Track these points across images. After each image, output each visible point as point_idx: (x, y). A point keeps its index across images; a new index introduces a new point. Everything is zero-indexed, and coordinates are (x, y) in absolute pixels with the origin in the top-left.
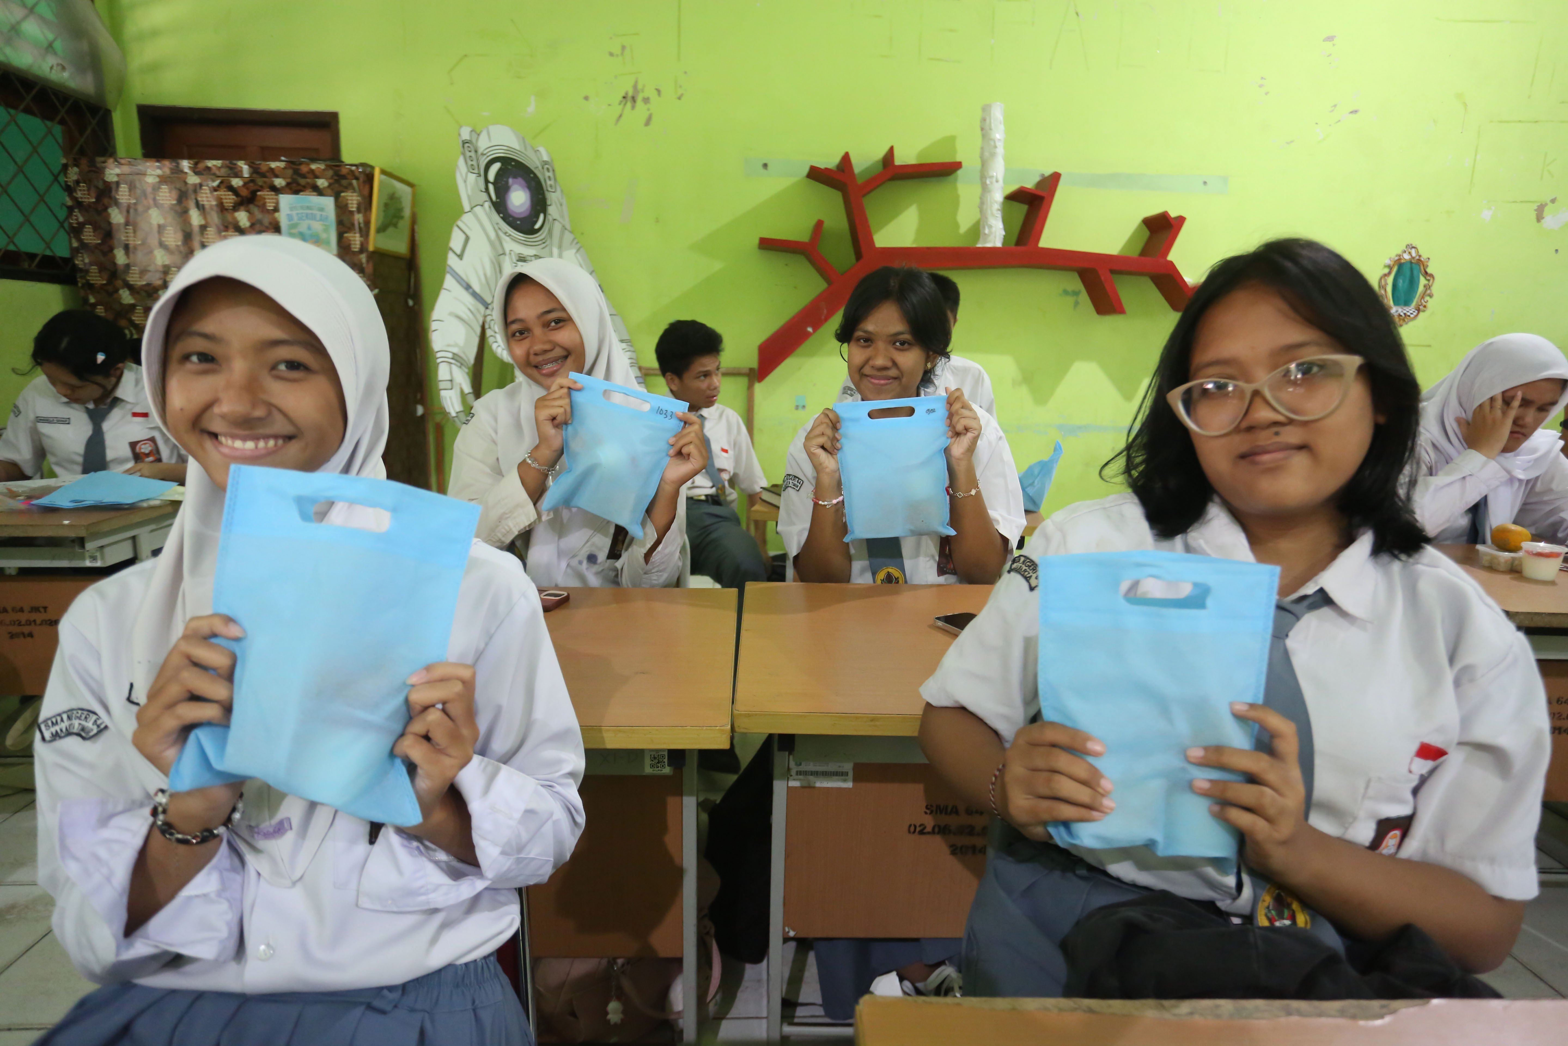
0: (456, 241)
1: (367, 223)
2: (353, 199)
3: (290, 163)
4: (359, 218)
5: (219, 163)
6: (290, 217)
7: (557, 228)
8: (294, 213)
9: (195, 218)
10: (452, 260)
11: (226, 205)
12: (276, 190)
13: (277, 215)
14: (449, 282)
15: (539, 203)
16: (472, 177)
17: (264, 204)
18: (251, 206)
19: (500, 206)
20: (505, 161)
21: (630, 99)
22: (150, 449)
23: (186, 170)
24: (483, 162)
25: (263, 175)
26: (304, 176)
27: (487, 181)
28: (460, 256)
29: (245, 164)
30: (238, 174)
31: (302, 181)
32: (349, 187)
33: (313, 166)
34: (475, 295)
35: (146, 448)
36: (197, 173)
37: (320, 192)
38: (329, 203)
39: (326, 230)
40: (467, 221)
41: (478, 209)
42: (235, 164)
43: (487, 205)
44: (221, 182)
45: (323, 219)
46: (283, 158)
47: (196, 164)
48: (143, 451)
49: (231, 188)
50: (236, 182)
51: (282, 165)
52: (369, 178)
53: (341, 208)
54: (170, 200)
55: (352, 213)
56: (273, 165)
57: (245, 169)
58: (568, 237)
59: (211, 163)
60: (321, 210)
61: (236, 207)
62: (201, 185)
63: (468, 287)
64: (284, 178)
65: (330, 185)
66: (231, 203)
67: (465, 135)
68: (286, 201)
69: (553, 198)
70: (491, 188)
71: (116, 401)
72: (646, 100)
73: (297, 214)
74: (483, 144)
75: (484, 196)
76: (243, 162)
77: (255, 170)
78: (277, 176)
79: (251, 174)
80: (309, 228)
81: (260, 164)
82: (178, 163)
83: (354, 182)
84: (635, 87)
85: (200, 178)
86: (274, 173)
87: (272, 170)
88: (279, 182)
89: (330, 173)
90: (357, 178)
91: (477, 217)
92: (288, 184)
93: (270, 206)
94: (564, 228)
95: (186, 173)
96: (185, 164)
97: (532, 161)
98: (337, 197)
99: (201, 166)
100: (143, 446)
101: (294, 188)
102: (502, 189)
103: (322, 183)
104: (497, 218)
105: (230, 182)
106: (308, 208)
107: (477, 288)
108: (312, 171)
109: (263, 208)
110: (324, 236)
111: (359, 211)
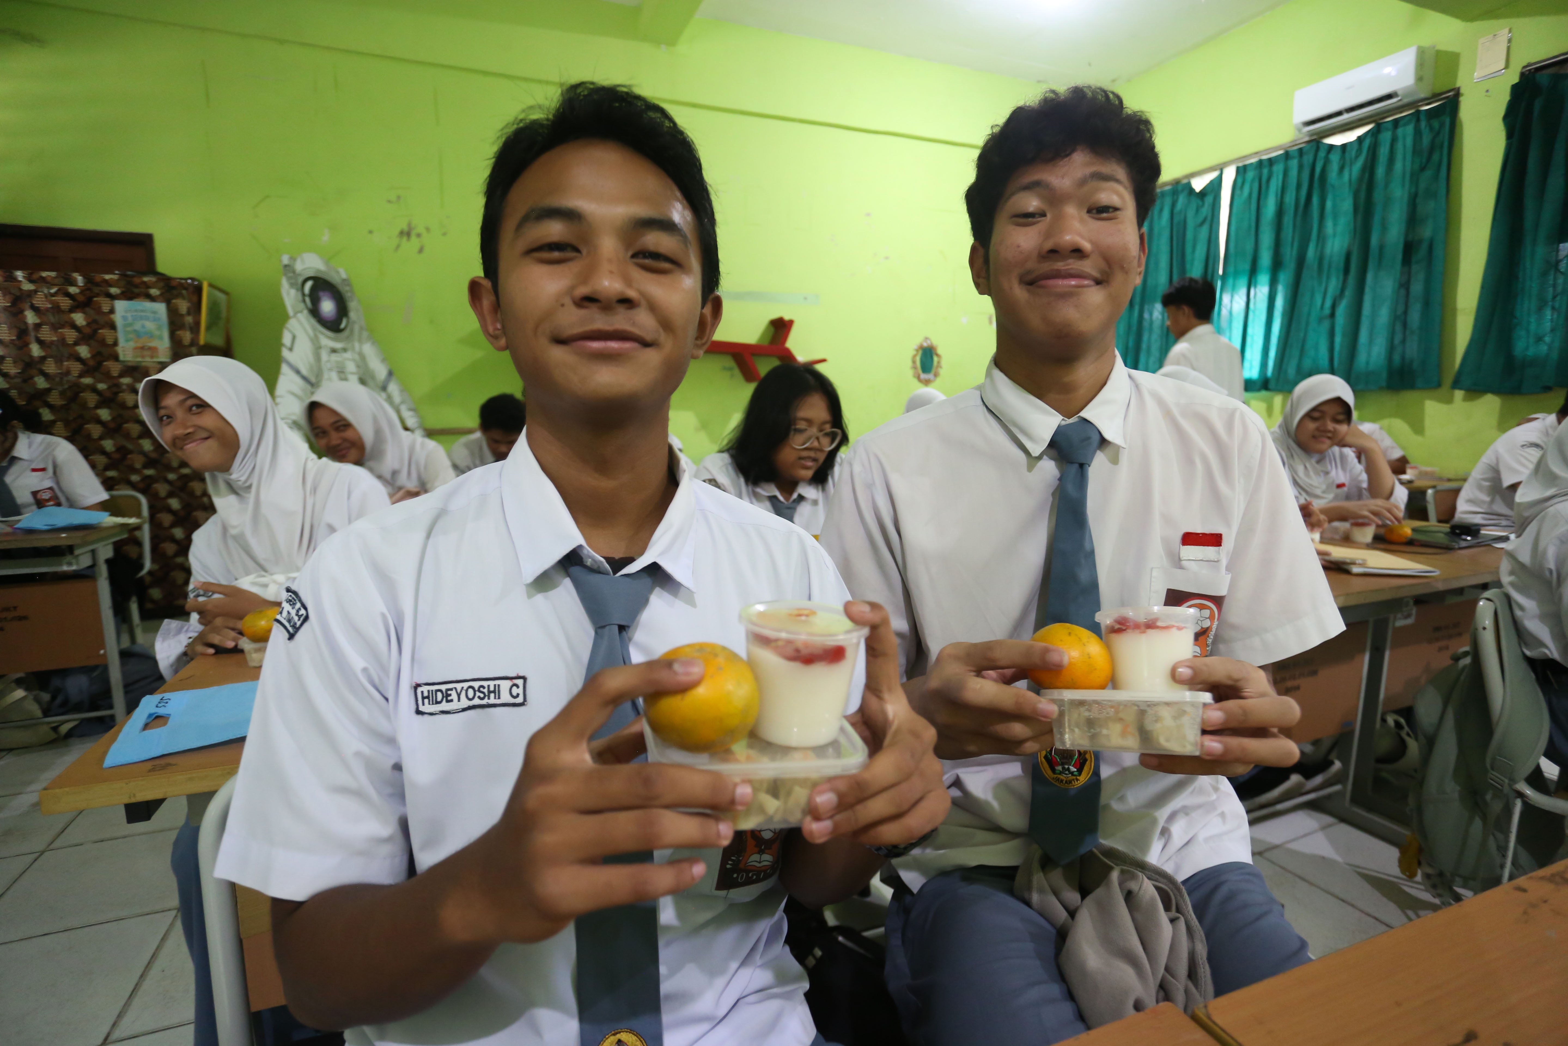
0: (287, 339)
1: (197, 324)
2: (183, 305)
3: (123, 276)
4: (189, 319)
5: (53, 274)
6: (124, 318)
7: (356, 328)
8: (129, 315)
9: (31, 318)
10: (285, 353)
11: (62, 307)
12: (113, 297)
13: (112, 316)
14: (285, 368)
15: (342, 310)
16: (293, 292)
17: (100, 308)
18: (88, 310)
19: (315, 312)
20: (315, 279)
21: (406, 234)
22: (50, 495)
23: (20, 279)
24: (300, 280)
25: (97, 285)
26: (136, 286)
27: (304, 295)
28: (291, 349)
29: (80, 276)
30: (73, 283)
31: (136, 291)
32: (179, 296)
33: (145, 279)
34: (304, 378)
35: (46, 496)
36: (31, 281)
37: (152, 299)
38: (161, 308)
39: (159, 328)
40: (293, 324)
41: (299, 315)
42: (70, 275)
43: (306, 312)
44: (59, 290)
45: (155, 320)
46: (117, 272)
47: (31, 274)
48: (43, 497)
49: (68, 295)
50: (73, 290)
51: (115, 277)
52: (198, 290)
53: (173, 313)
54: (4, 303)
55: (182, 315)
56: (107, 277)
57: (80, 279)
58: (365, 334)
59: (44, 274)
60: (155, 312)
61: (72, 310)
62: (36, 291)
63: (298, 372)
64: (119, 287)
65: (161, 294)
66: (68, 306)
67: (285, 260)
68: (121, 306)
69: (352, 305)
70: (308, 299)
71: (14, 459)
72: (419, 235)
73: (132, 316)
74: (299, 267)
75: (302, 305)
76: (77, 274)
77: (89, 280)
78: (111, 286)
79: (86, 284)
80: (143, 326)
81: (94, 276)
82: (12, 273)
83: (184, 292)
84: (409, 225)
85: (35, 286)
86: (109, 284)
87: (106, 281)
88: (114, 291)
89: (161, 284)
90: (186, 289)
91: (299, 321)
92: (123, 293)
93: (106, 309)
94: (361, 329)
95: (21, 281)
96: (19, 275)
97: (335, 279)
98: (168, 302)
99: (35, 276)
100: (44, 494)
101: (129, 295)
102: (315, 300)
103: (154, 292)
104: (313, 321)
105: (67, 290)
106: (142, 311)
107: (304, 372)
108: (145, 283)
109: (99, 311)
110: (157, 333)
111: (189, 313)
